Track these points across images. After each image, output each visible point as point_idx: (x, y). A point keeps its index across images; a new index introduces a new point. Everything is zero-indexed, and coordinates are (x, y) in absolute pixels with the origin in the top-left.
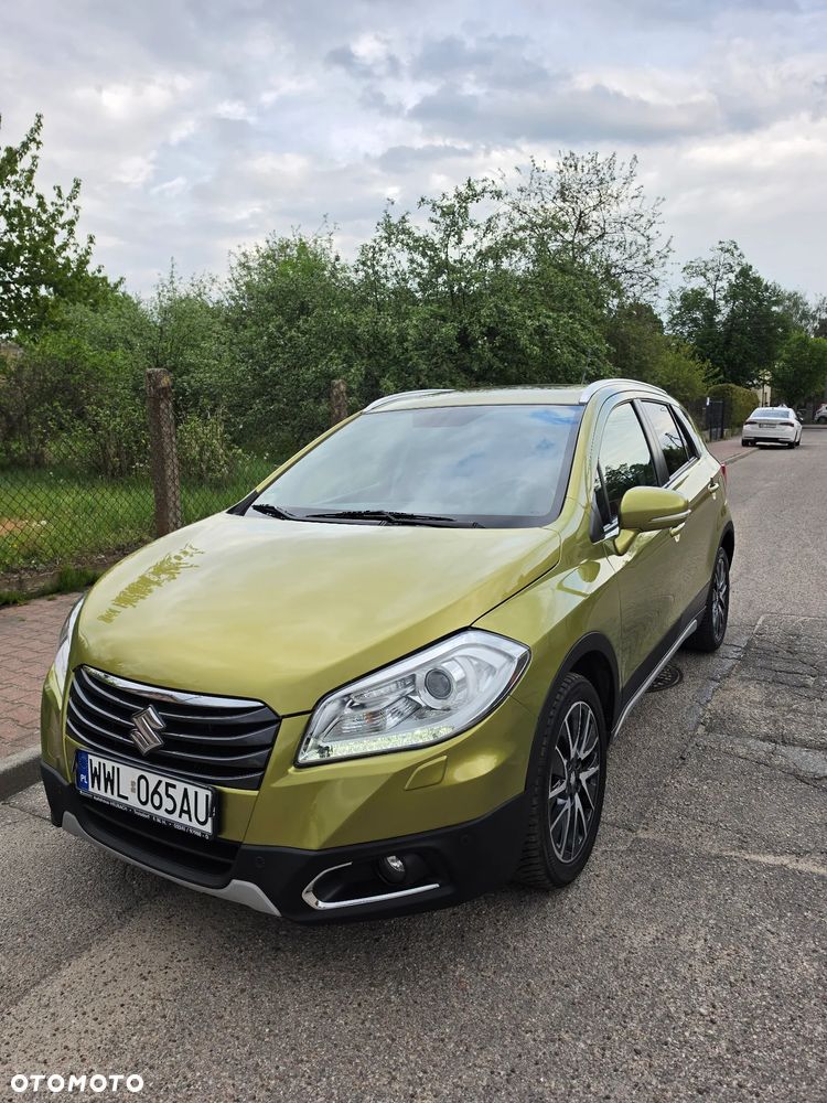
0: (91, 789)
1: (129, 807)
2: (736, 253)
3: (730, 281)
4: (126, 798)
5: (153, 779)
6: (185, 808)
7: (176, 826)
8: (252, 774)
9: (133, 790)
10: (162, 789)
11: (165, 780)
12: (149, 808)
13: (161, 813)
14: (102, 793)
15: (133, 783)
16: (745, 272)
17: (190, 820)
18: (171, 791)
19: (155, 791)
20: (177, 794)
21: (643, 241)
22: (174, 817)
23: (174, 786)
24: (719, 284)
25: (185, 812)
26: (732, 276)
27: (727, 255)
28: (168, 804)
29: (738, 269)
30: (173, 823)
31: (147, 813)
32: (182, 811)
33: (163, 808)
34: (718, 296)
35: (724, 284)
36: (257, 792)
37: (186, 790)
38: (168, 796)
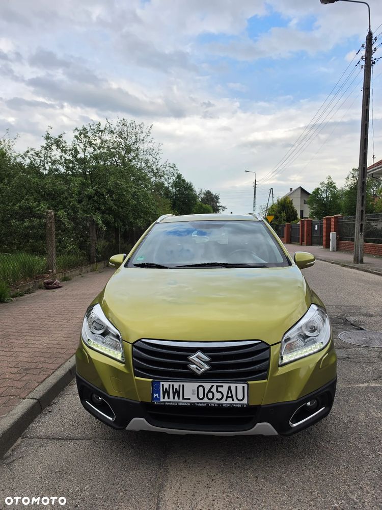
0: (162, 399)
1: (191, 403)
2: (175, 169)
3: (173, 180)
4: (189, 399)
5: (207, 386)
6: (230, 395)
7: (224, 405)
8: (262, 373)
9: (193, 394)
10: (214, 390)
11: (215, 385)
12: (206, 400)
13: (214, 401)
14: (171, 399)
15: (193, 391)
16: (179, 177)
17: (233, 400)
18: (220, 389)
19: (210, 391)
20: (224, 390)
21: (154, 160)
22: (223, 401)
23: (222, 386)
24: (169, 181)
25: (230, 397)
26: (174, 178)
27: (172, 169)
28: (218, 396)
29: (176, 175)
30: (222, 404)
31: (204, 403)
32: (227, 397)
33: (215, 398)
34: (169, 186)
35: (171, 181)
36: (266, 381)
37: (230, 387)
38: (218, 391)
